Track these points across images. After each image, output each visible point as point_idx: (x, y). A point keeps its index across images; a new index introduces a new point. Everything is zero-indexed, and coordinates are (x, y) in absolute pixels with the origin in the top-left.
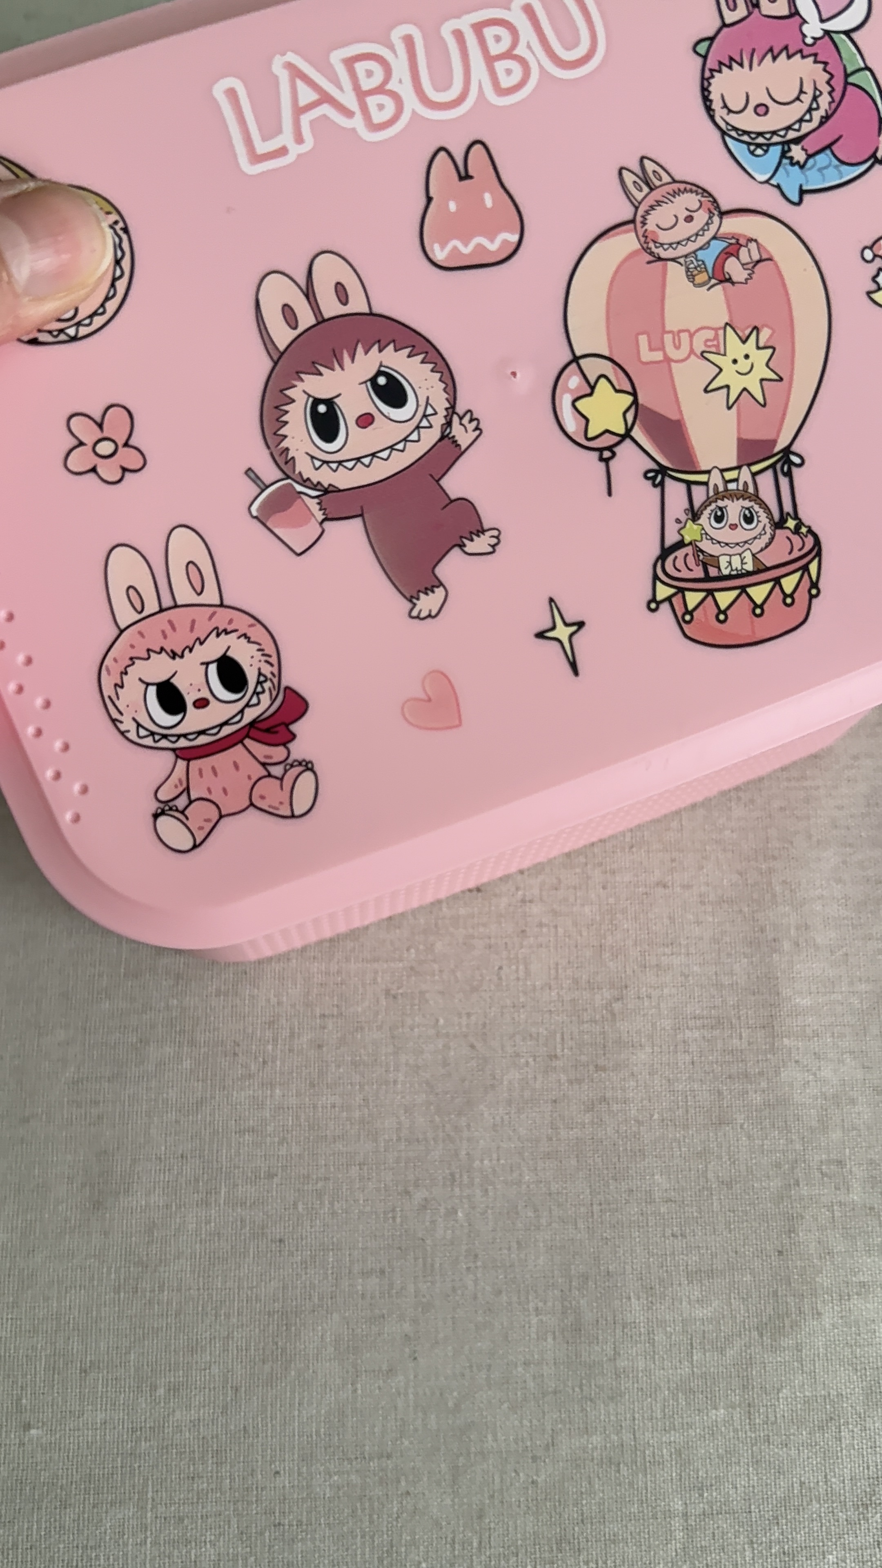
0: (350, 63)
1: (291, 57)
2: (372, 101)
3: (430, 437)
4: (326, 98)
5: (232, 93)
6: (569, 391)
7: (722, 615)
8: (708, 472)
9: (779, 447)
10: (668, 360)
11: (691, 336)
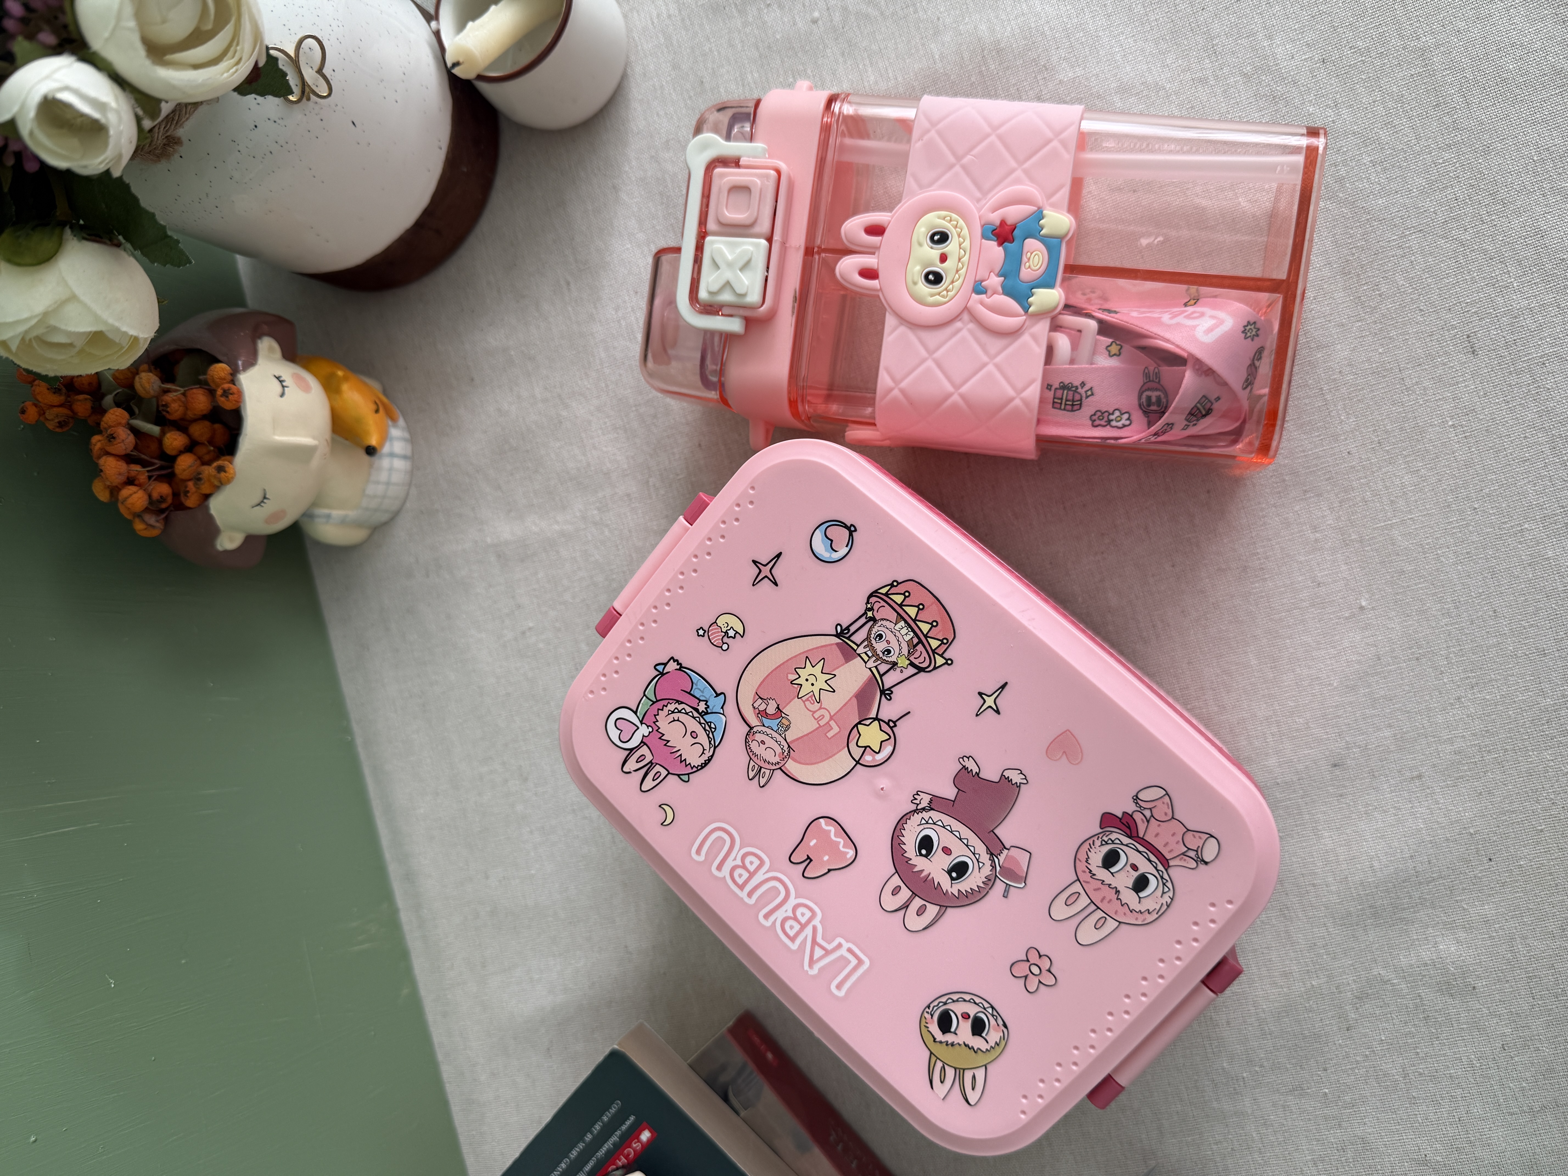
0: (793, 939)
1: (806, 967)
2: (803, 920)
3: (935, 815)
4: (814, 942)
5: (839, 987)
6: (874, 759)
7: (933, 624)
8: (870, 669)
9: (839, 641)
10: (831, 718)
11: (814, 712)
